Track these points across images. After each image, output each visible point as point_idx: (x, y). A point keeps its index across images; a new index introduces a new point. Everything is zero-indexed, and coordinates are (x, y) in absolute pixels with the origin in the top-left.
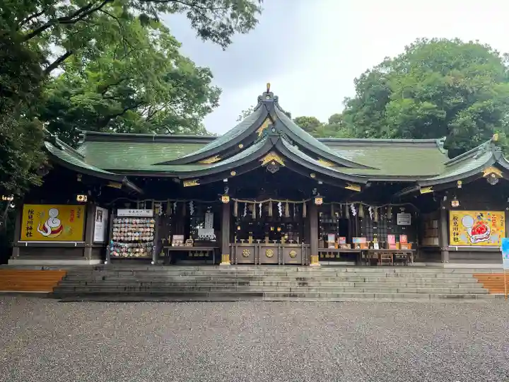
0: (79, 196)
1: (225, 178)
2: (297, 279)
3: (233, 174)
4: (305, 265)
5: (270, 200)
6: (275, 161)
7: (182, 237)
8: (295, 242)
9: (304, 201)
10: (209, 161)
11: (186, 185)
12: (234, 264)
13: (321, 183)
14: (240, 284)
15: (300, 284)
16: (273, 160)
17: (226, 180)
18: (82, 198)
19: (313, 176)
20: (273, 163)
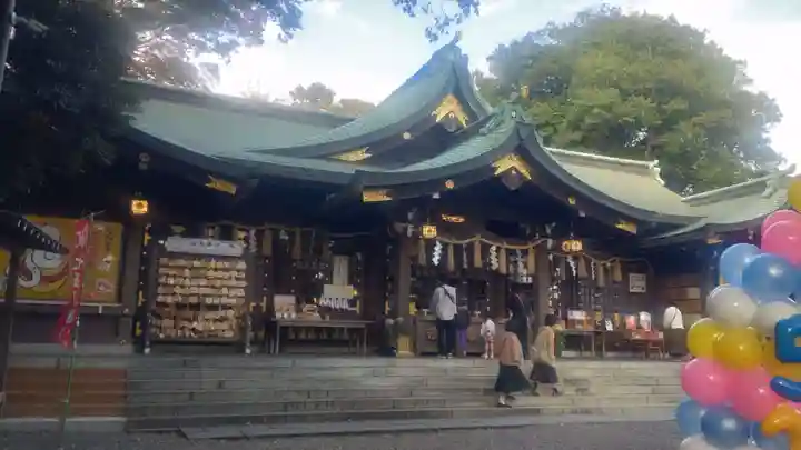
0: (135, 203)
1: (436, 191)
3: (450, 185)
5: (478, 238)
6: (516, 170)
7: (291, 299)
9: (530, 246)
10: (352, 157)
11: (368, 197)
13: (583, 215)
16: (514, 168)
17: (436, 196)
18: (140, 207)
19: (572, 202)
20: (514, 172)
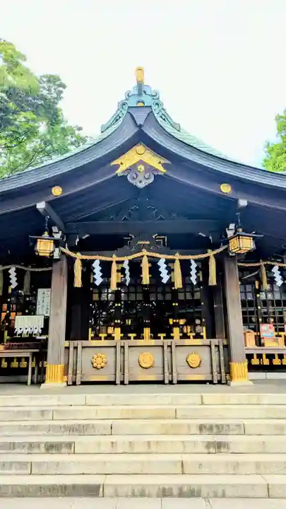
2: (201, 428)
3: (57, 191)
4: (220, 382)
5: (145, 252)
6: (145, 164)
8: (198, 336)
9: (211, 253)
12: (74, 384)
13: (243, 203)
14: (50, 448)
15: (209, 445)
16: (141, 162)
17: (42, 206)
19: (226, 189)
20: (141, 167)
